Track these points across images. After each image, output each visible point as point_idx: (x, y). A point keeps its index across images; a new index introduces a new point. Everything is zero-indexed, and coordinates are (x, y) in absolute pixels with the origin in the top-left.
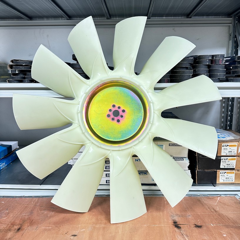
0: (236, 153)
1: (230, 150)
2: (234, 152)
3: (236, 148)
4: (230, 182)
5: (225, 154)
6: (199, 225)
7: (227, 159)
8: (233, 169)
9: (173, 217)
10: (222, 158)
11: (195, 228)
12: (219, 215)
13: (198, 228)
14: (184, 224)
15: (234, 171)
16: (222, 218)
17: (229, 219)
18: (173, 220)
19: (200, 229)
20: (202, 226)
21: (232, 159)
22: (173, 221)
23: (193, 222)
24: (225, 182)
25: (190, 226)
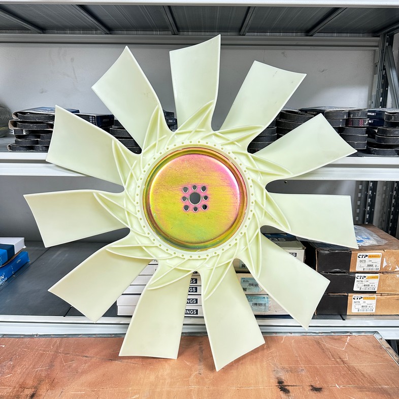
0: (379, 268)
1: (370, 263)
2: (376, 266)
3: (379, 260)
4: (369, 312)
5: (361, 270)
6: (318, 386)
7: (365, 277)
8: (375, 292)
9: (277, 372)
10: (357, 275)
11: (312, 393)
12: (350, 368)
13: (316, 392)
14: (294, 386)
15: (375, 296)
16: (353, 374)
17: (363, 375)
18: (278, 378)
19: (318, 394)
20: (321, 388)
21: (373, 277)
22: (277, 381)
23: (308, 381)
24: (361, 312)
25: (303, 388)
